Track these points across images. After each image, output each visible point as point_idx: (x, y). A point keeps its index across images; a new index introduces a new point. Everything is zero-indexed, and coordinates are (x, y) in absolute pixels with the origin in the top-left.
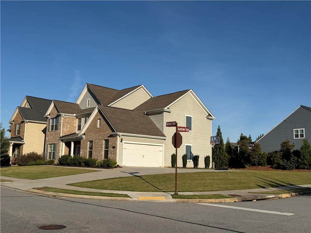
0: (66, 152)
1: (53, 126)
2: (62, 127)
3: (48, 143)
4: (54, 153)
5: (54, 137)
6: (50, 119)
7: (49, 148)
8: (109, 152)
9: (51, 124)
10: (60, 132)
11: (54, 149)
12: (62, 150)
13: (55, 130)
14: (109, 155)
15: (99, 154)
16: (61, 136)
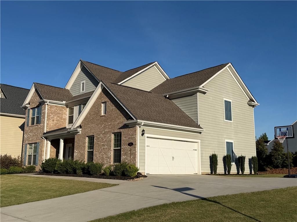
0: (52, 154)
1: (33, 119)
2: (46, 119)
3: (27, 142)
4: (35, 156)
5: (35, 133)
6: (29, 110)
7: (28, 149)
8: (122, 152)
9: (31, 116)
10: (44, 126)
11: (36, 150)
12: (46, 151)
13: (36, 124)
14: (123, 158)
15: (105, 156)
16: (45, 132)
